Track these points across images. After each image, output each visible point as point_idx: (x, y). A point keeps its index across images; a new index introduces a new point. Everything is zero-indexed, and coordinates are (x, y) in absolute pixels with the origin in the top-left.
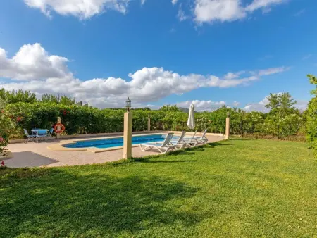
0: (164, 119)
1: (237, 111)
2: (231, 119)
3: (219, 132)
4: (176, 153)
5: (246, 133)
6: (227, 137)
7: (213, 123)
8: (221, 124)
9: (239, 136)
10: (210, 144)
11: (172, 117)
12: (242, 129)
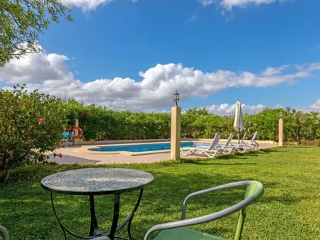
0: (195, 123)
1: (291, 111)
2: (285, 121)
3: (268, 139)
4: (226, 157)
5: (303, 140)
6: (280, 143)
7: (260, 127)
8: (270, 128)
9: (296, 143)
10: (262, 150)
11: (205, 121)
12: (299, 135)
